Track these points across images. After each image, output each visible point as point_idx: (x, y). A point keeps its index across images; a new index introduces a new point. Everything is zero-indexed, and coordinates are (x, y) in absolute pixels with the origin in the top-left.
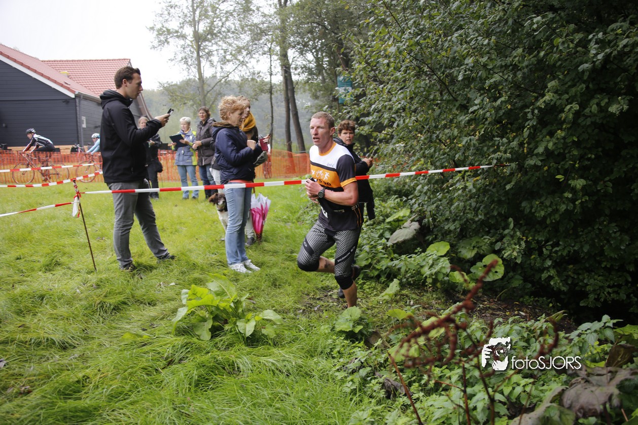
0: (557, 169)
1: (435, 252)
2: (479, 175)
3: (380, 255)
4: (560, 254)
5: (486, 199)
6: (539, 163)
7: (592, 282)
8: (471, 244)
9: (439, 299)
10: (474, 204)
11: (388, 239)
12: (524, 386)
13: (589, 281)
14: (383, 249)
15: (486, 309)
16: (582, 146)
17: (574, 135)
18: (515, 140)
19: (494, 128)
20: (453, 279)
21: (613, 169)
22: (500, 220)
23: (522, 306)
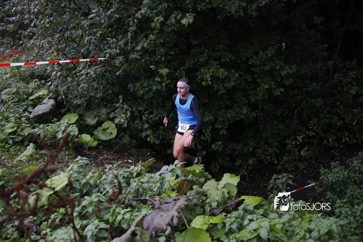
0: (151, 61)
1: (67, 121)
2: (98, 65)
3: (24, 125)
4: (154, 119)
6: (138, 57)
8: (93, 114)
9: (71, 155)
10: (96, 86)
11: (30, 113)
12: (123, 214)
14: (26, 120)
15: (104, 160)
16: (166, 46)
17: (161, 38)
18: (122, 40)
19: (107, 31)
20: (81, 140)
21: (185, 62)
22: (114, 96)
23: (130, 156)
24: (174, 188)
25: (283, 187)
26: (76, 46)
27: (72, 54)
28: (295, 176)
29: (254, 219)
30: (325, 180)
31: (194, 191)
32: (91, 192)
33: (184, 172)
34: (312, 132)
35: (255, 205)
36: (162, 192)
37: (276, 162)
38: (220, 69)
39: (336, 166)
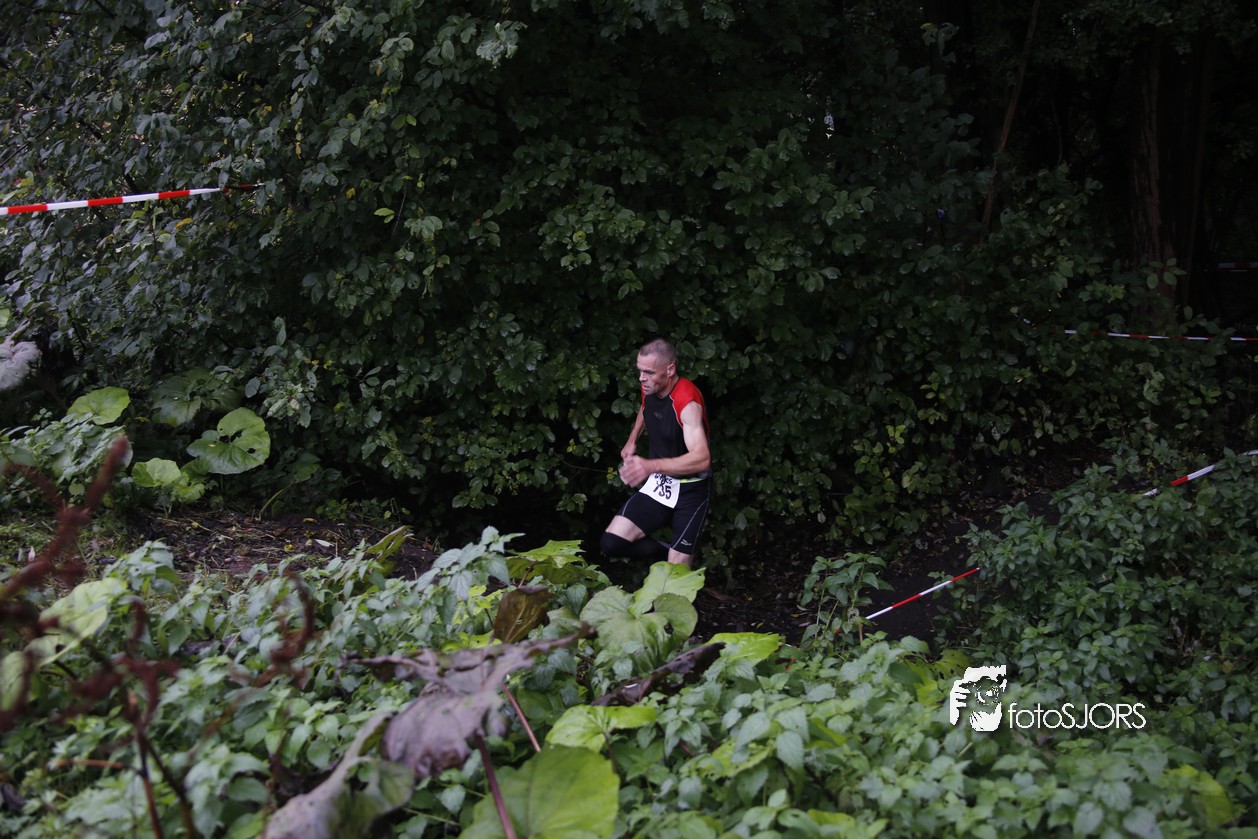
0: (377, 193)
1: (90, 415)
2: (191, 214)
4: (399, 393)
5: (215, 272)
6: (333, 181)
7: (477, 452)
8: (184, 389)
9: (110, 536)
10: (185, 288)
12: (314, 722)
13: (468, 449)
15: (233, 544)
16: (430, 137)
17: (409, 112)
18: (271, 123)
19: (216, 92)
20: (143, 481)
21: (498, 192)
22: (253, 323)
23: (323, 525)
24: (482, 624)
25: (849, 599)
26: (104, 148)
27: (93, 177)
28: (888, 561)
29: (756, 705)
30: (984, 567)
31: (552, 627)
32: (194, 658)
33: (514, 569)
34: (937, 409)
35: (759, 660)
36: (442, 641)
37: (821, 518)
38: (618, 211)
39: (1018, 517)
